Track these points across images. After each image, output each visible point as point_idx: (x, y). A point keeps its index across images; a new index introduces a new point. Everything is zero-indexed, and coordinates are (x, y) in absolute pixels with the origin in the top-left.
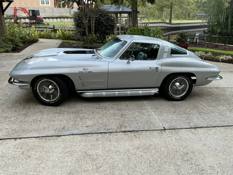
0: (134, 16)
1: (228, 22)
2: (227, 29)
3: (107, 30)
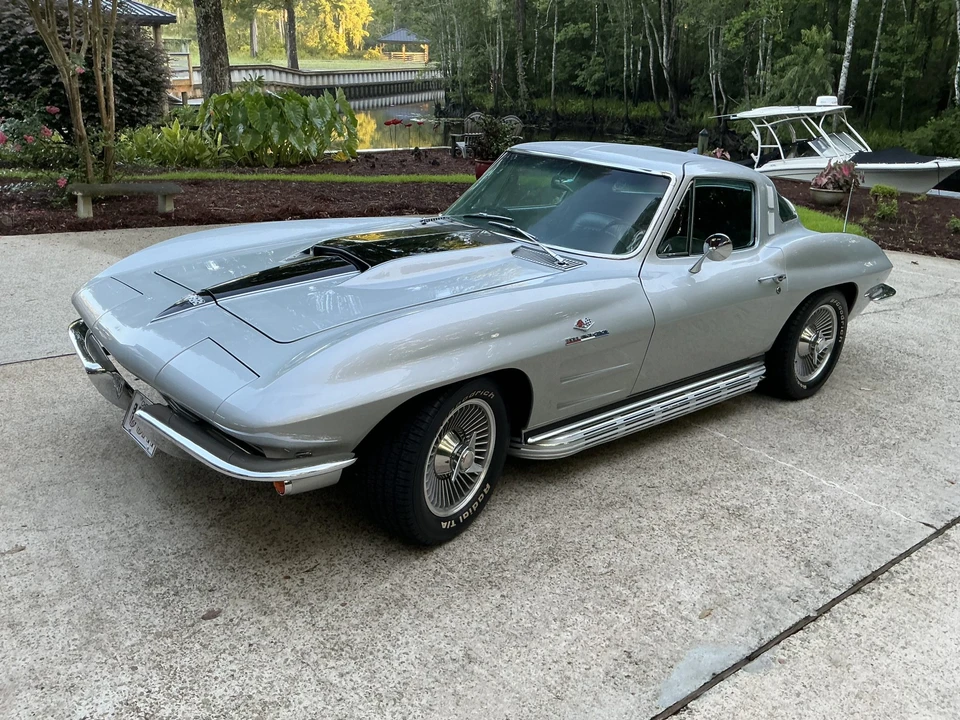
0: (213, 41)
1: (514, 69)
2: (515, 96)
3: (133, 103)
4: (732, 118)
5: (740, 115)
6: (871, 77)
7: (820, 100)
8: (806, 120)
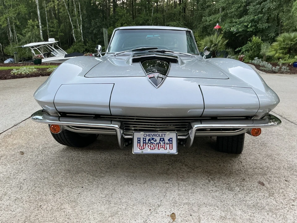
4: (23, 47)
5: (25, 46)
6: (49, 36)
7: (49, 39)
8: (48, 46)
